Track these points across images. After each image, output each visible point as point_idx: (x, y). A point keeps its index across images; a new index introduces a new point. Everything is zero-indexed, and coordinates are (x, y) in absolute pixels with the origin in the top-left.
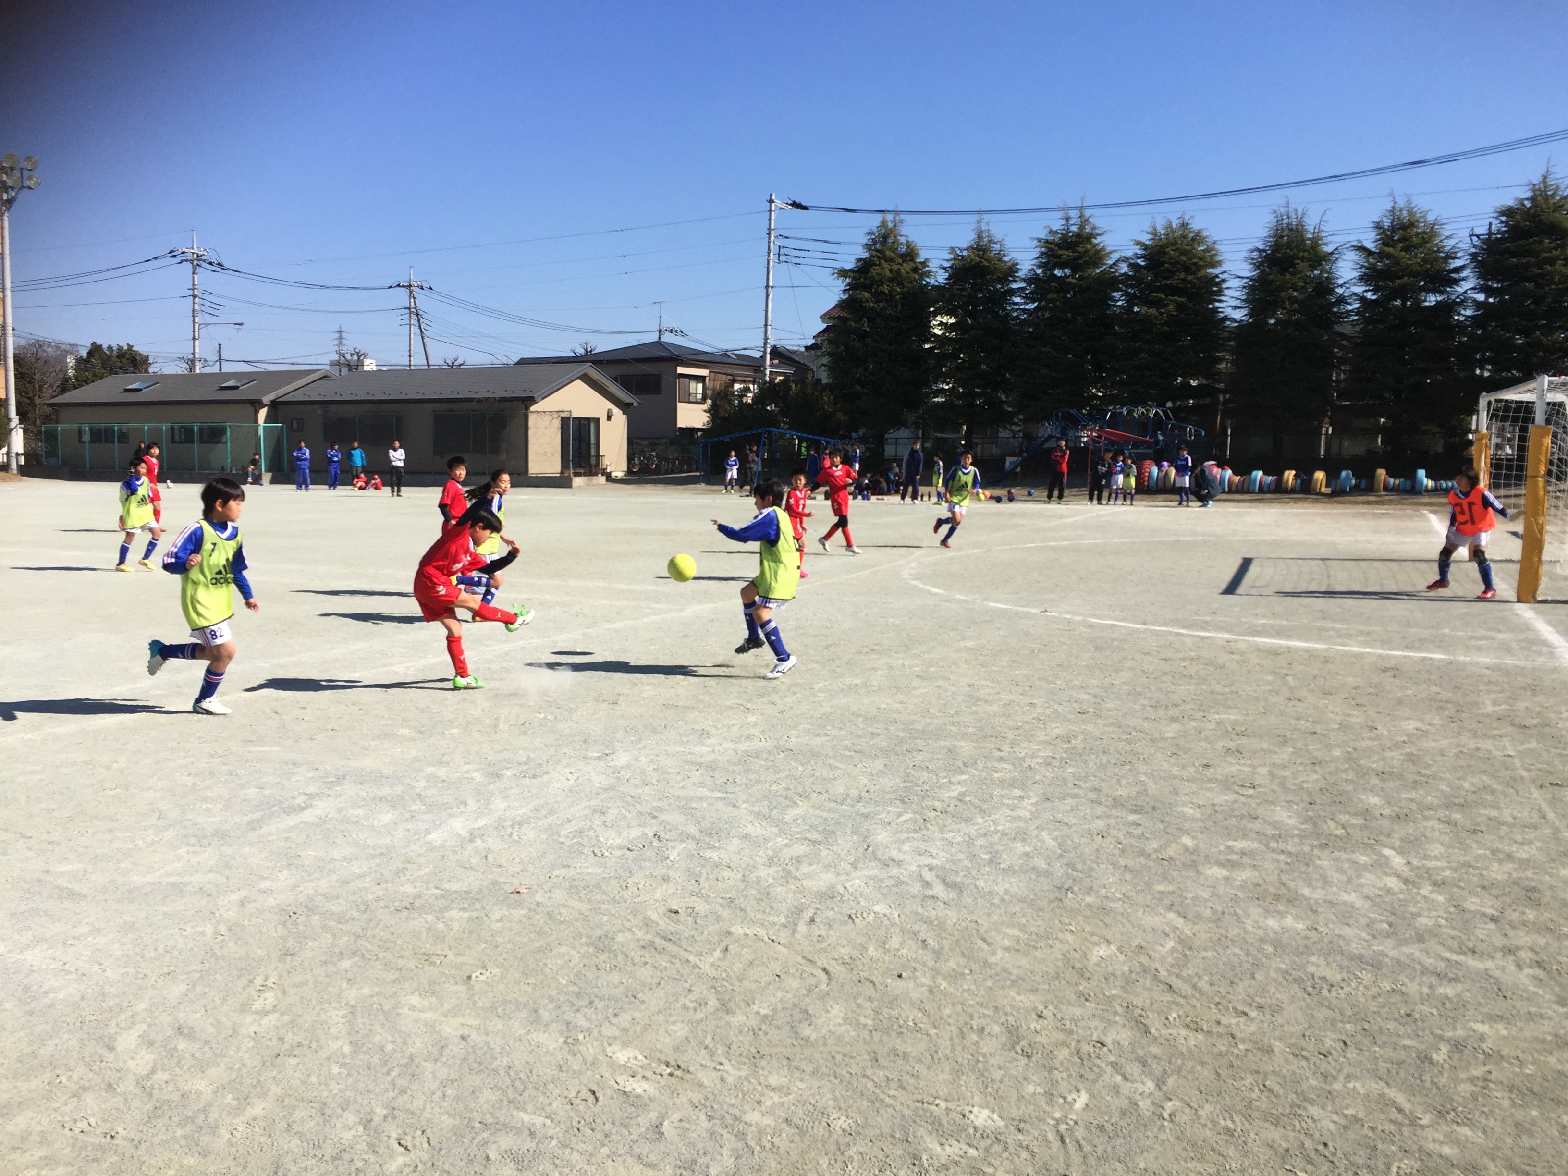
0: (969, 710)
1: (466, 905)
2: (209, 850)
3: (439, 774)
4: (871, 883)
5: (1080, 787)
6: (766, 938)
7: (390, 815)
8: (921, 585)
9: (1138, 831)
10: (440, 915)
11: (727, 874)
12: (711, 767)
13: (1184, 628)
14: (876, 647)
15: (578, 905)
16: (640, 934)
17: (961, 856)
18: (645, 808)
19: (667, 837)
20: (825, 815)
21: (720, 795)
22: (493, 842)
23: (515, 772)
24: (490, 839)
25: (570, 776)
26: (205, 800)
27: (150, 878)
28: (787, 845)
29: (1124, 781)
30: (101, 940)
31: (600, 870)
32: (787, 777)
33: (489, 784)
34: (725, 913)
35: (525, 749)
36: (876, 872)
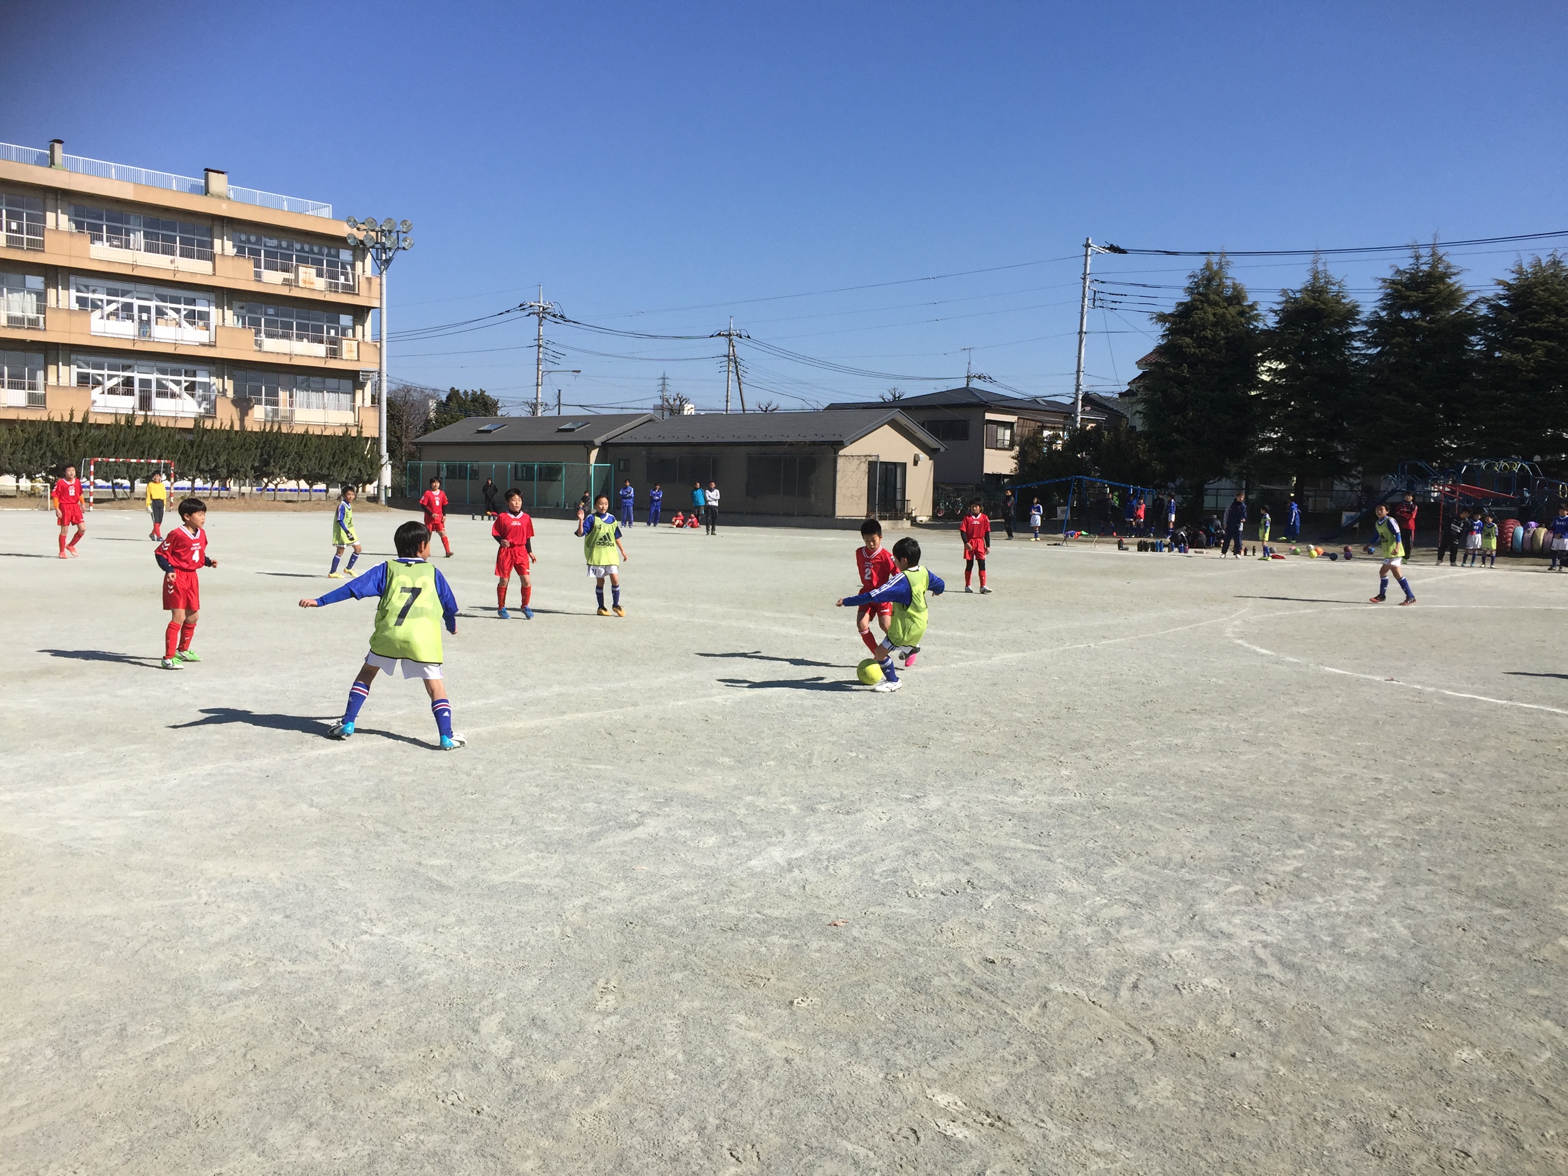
0: (1304, 780)
1: (787, 932)
2: (556, 856)
3: (757, 803)
4: (1199, 954)
5: (1436, 874)
6: (1086, 999)
7: (714, 839)
8: (1247, 645)
9: (1507, 927)
10: (761, 939)
11: (1043, 928)
12: (1024, 818)
14: (1198, 708)
15: (894, 945)
16: (956, 981)
17: (1299, 936)
18: (958, 854)
19: (981, 885)
20: (1146, 877)
21: (1034, 847)
22: (810, 874)
23: (829, 807)
24: (807, 871)
25: (882, 816)
26: (551, 810)
27: (504, 878)
28: (1105, 905)
29: (1488, 871)
30: (467, 931)
31: (914, 912)
32: (1104, 835)
33: (805, 817)
34: (1043, 968)
35: (838, 785)
36: (1203, 943)
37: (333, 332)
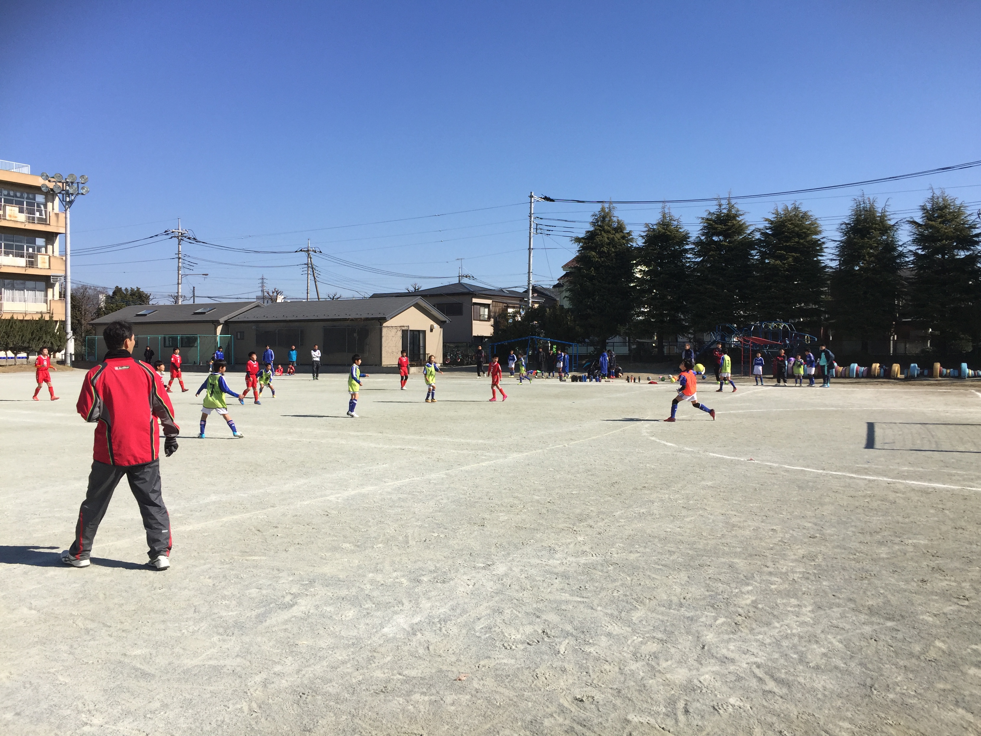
0: (730, 534)
1: (425, 690)
2: (233, 638)
3: (378, 579)
4: (718, 677)
5: (839, 598)
6: (657, 726)
7: (352, 612)
8: (658, 441)
9: (900, 636)
10: (407, 698)
11: (607, 667)
12: (565, 576)
13: (852, 473)
14: (646, 485)
15: (506, 692)
16: (561, 720)
17: (776, 656)
18: (529, 609)
19: (553, 634)
20: (661, 617)
21: (579, 599)
22: (429, 636)
23: (429, 578)
24: (426, 633)
25: (469, 582)
26: (224, 597)
27: (196, 661)
28: (641, 642)
29: (869, 593)
30: (171, 714)
31: (513, 661)
32: (622, 585)
33: (414, 587)
34: (618, 702)
35: (431, 560)
36: (716, 668)
37: (31, 250)
